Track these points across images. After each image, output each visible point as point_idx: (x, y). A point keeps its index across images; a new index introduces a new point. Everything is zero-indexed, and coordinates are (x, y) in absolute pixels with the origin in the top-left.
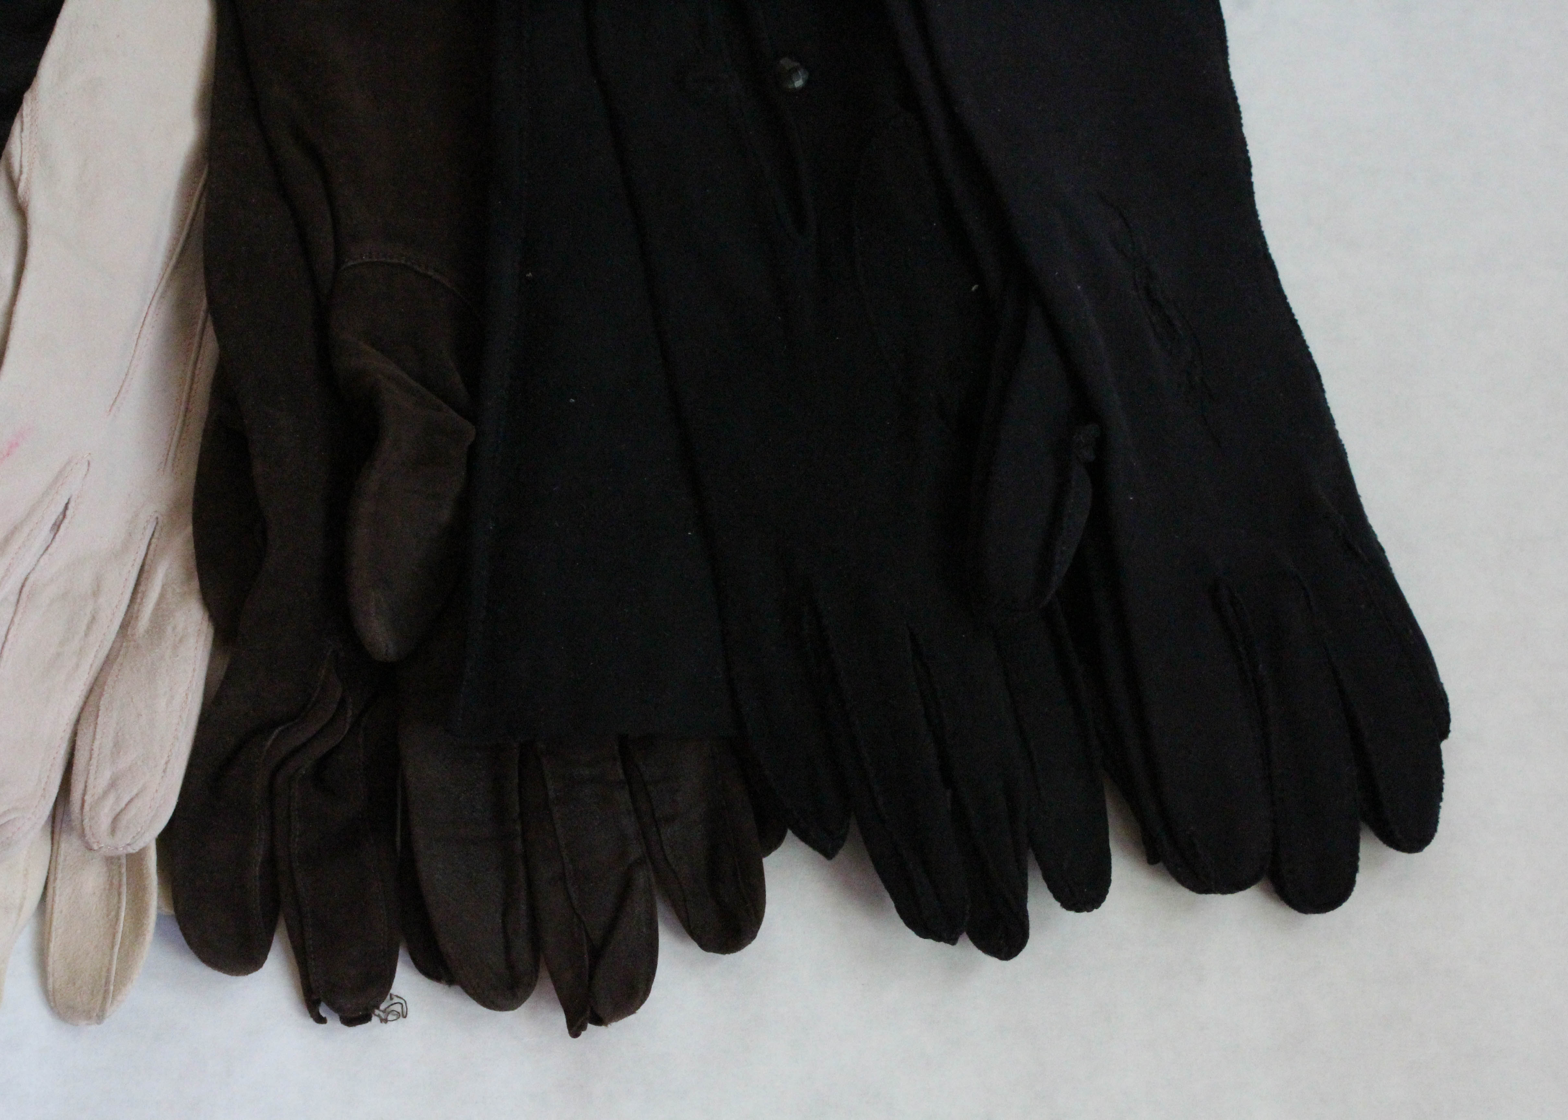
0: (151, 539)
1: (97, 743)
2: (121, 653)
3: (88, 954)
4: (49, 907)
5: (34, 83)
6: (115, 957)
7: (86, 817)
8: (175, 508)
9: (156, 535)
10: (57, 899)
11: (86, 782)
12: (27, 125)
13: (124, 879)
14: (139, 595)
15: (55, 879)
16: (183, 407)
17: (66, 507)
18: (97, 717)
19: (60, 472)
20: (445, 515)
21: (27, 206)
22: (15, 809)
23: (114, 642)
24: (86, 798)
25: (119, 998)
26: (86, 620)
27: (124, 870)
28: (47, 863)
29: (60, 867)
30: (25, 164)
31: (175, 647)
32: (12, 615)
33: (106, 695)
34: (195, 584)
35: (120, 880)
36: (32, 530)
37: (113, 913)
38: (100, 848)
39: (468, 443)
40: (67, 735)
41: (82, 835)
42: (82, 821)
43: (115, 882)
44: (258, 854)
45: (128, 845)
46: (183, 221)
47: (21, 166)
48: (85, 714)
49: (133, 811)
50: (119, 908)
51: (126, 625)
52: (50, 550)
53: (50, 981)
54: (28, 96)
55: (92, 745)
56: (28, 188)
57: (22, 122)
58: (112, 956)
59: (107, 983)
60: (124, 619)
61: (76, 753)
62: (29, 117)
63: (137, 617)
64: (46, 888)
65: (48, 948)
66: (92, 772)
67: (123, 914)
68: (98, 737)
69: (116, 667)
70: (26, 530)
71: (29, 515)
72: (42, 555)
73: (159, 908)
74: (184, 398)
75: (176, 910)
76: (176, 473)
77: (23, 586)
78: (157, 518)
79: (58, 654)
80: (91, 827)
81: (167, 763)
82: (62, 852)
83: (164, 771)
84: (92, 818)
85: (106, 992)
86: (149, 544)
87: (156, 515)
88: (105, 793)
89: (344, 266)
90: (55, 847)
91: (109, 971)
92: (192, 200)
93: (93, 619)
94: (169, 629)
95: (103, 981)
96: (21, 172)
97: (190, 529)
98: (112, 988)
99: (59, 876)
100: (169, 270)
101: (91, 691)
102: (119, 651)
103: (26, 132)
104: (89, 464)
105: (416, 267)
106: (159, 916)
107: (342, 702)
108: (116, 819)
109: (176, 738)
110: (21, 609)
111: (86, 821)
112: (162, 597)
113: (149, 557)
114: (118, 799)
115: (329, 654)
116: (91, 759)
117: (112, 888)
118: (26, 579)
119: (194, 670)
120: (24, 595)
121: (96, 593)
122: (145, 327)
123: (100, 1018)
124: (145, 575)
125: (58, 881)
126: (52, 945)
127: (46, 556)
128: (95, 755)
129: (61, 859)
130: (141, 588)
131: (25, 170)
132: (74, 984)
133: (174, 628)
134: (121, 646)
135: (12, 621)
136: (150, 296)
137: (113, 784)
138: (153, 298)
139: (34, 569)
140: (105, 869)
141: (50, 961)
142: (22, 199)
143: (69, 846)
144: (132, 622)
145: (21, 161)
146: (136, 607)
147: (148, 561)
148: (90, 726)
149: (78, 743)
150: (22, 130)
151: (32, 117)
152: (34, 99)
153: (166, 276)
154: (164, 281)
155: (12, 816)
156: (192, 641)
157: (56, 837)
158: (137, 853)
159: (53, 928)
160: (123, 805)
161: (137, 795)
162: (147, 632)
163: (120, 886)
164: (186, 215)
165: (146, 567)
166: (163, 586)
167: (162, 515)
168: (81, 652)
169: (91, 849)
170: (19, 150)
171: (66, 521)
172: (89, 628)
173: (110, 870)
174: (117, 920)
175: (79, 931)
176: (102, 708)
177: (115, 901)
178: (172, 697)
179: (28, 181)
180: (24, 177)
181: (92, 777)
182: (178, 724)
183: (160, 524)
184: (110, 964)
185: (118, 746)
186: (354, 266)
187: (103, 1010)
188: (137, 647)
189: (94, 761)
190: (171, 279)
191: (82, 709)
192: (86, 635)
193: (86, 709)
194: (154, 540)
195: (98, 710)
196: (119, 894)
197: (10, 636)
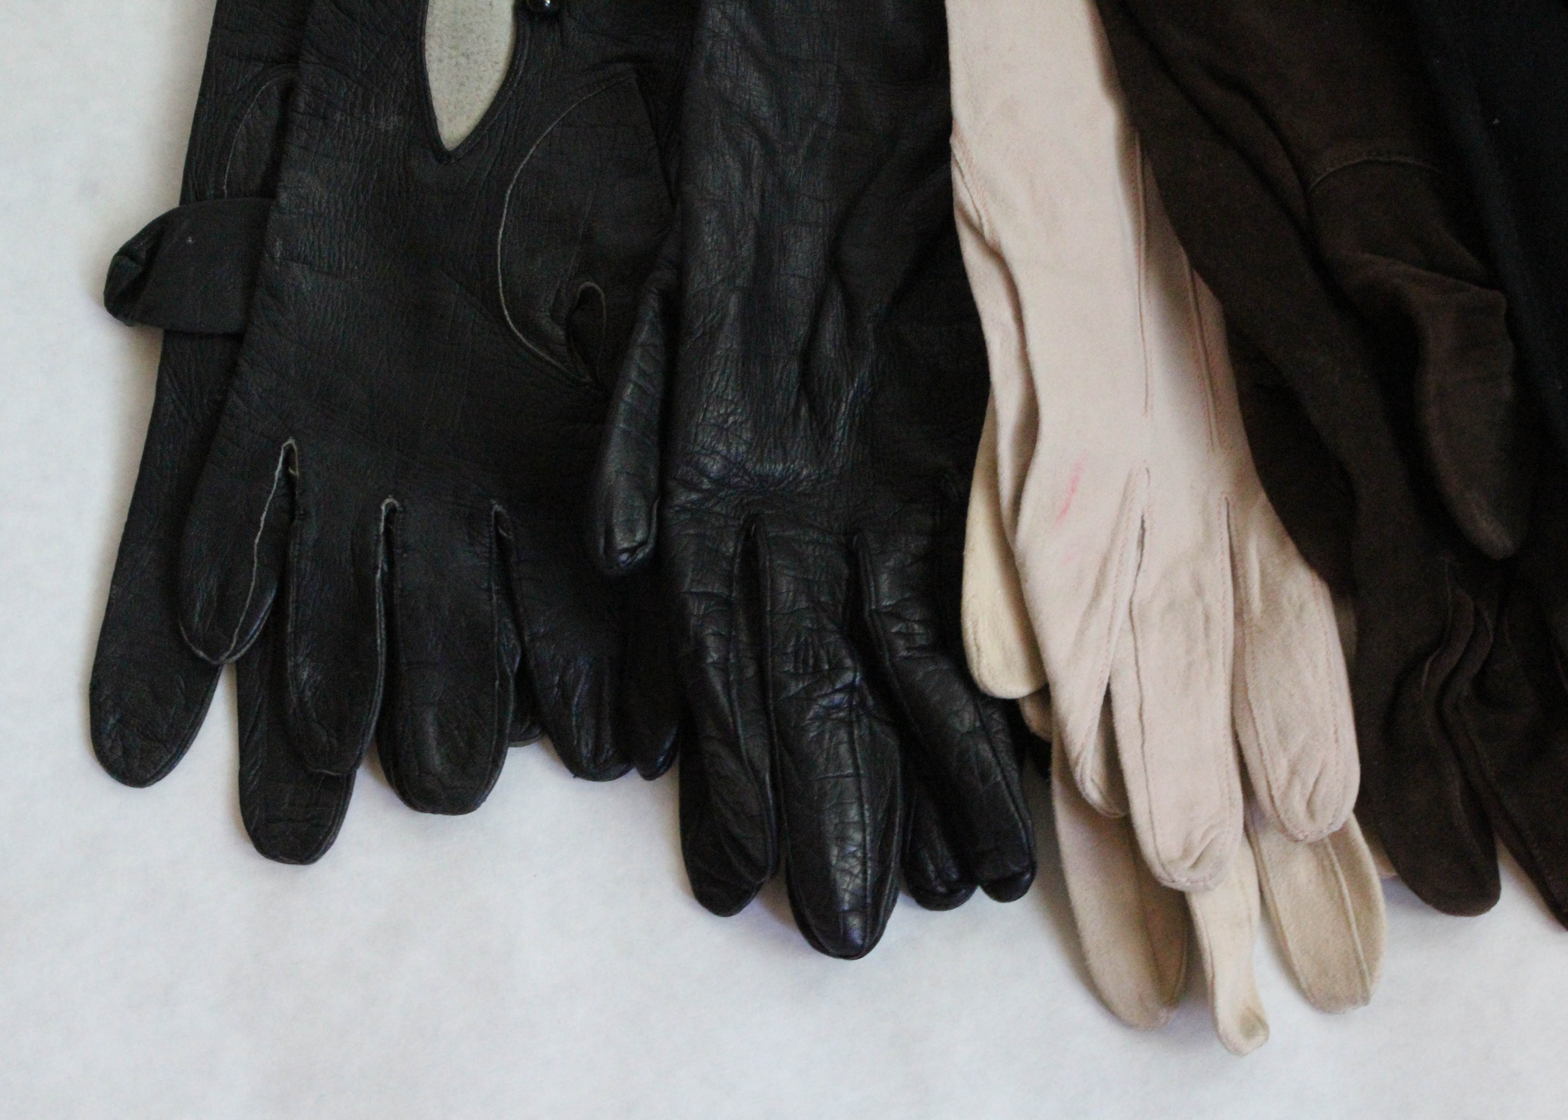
0: (1228, 522)
1: (1262, 736)
2: (1247, 641)
3: (1328, 941)
4: (1272, 909)
5: (954, 126)
6: (1356, 935)
7: (1280, 812)
8: (1239, 481)
9: (1232, 514)
10: (1277, 898)
11: (1267, 777)
12: (965, 170)
13: (1335, 859)
14: (1240, 580)
15: (1268, 881)
16: (1207, 382)
17: (1143, 522)
18: (1251, 711)
19: (1126, 490)
20: (1507, 391)
21: (1000, 247)
22: (1212, 827)
23: (1235, 633)
24: (1274, 792)
25: (1376, 974)
26: (1201, 623)
27: (1330, 849)
28: (1254, 868)
29: (1268, 866)
30: (979, 207)
31: (1298, 618)
32: (1133, 643)
33: (1251, 687)
34: (1291, 548)
35: (1331, 860)
36: (1121, 555)
37: (1336, 894)
38: (1306, 836)
39: (1503, 313)
40: (1229, 739)
41: (1283, 829)
42: (1278, 817)
43: (1326, 863)
44: (1455, 789)
45: (1331, 824)
46: (1137, 201)
47: (977, 211)
48: (1238, 713)
49: (1322, 789)
50: (1340, 887)
51: (1240, 613)
52: (1143, 567)
53: (1302, 979)
54: (954, 141)
55: (1258, 741)
56: (993, 231)
57: (959, 168)
58: (1352, 936)
59: (1359, 962)
60: (1235, 608)
61: (1244, 752)
62: (964, 161)
63: (1247, 601)
64: (1261, 891)
65: (1287, 949)
66: (1269, 766)
67: (1346, 891)
68: (1260, 730)
69: (1248, 657)
70: (1116, 557)
71: (1113, 541)
72: (1137, 575)
73: (1379, 874)
74: (1204, 372)
75: (1398, 871)
76: (1226, 449)
77: (1131, 612)
78: (1226, 499)
79: (1190, 665)
80: (1289, 819)
81: (1336, 732)
82: (1265, 852)
83: (1337, 741)
84: (1286, 811)
85: (1361, 973)
86: (1229, 527)
87: (1224, 496)
88: (1290, 783)
89: (1313, 185)
90: (1256, 850)
91: (1355, 950)
92: (1136, 178)
93: (1207, 619)
94: (1285, 601)
95: (1354, 963)
96: (980, 218)
97: (1263, 496)
98: (1365, 967)
99: (1271, 875)
100: (1143, 256)
101: (1233, 688)
102: (1244, 640)
103: (968, 177)
104: (1148, 471)
105: (1380, 159)
106: (1383, 881)
107: (1477, 613)
108: (1310, 803)
109: (1334, 705)
110: (1139, 635)
111: (1282, 816)
112: (1263, 573)
113: (1234, 539)
114: (1304, 785)
115: (1446, 570)
116: (1262, 754)
117: (1325, 870)
118: (1131, 603)
119: (1326, 633)
120: (1135, 619)
121: (1199, 591)
122: (1144, 319)
123: (1366, 1000)
124: (1238, 558)
125: (1271, 881)
126: (1290, 944)
127: (1141, 574)
128: (1265, 749)
129: (1266, 859)
130: (1240, 572)
131: (982, 212)
132: (1327, 975)
133: (1290, 599)
134: (1244, 634)
135: (1136, 649)
136: (1136, 286)
137: (1293, 772)
138: (1139, 288)
139: (1134, 591)
140: (1311, 854)
141: (1295, 960)
142: (992, 241)
143: (1270, 843)
144: (1245, 608)
145: (975, 206)
146: (1242, 591)
147: (1235, 544)
148: (1247, 722)
149: (1244, 742)
150: (963, 176)
151: (967, 159)
152: (961, 141)
153: (1142, 260)
154: (1142, 266)
155: (1212, 836)
156: (1312, 606)
157: (1253, 839)
158: (1341, 830)
159: (1284, 928)
160: (1311, 788)
161: (1320, 774)
162: (1264, 612)
163: (1332, 865)
164: (1136, 195)
165: (1236, 550)
166: (1260, 562)
167: (1229, 494)
168: (1209, 653)
169: (1297, 841)
170: (968, 196)
171: (1147, 534)
172: (1207, 629)
173: (1316, 854)
174: (1343, 900)
175: (1310, 922)
176: (1252, 701)
177: (1334, 881)
178: (1316, 666)
179: (990, 222)
180: (984, 220)
181: (1270, 771)
182: (1331, 690)
183: (1231, 504)
184: (1354, 944)
185: (1283, 732)
186: (1322, 180)
187: (1365, 990)
188: (1260, 631)
189: (1266, 756)
190: (1147, 263)
191: (1232, 709)
192: (1207, 636)
193: (1236, 706)
194: (1232, 521)
195: (1249, 704)
196: (1335, 874)
197: (1140, 663)
